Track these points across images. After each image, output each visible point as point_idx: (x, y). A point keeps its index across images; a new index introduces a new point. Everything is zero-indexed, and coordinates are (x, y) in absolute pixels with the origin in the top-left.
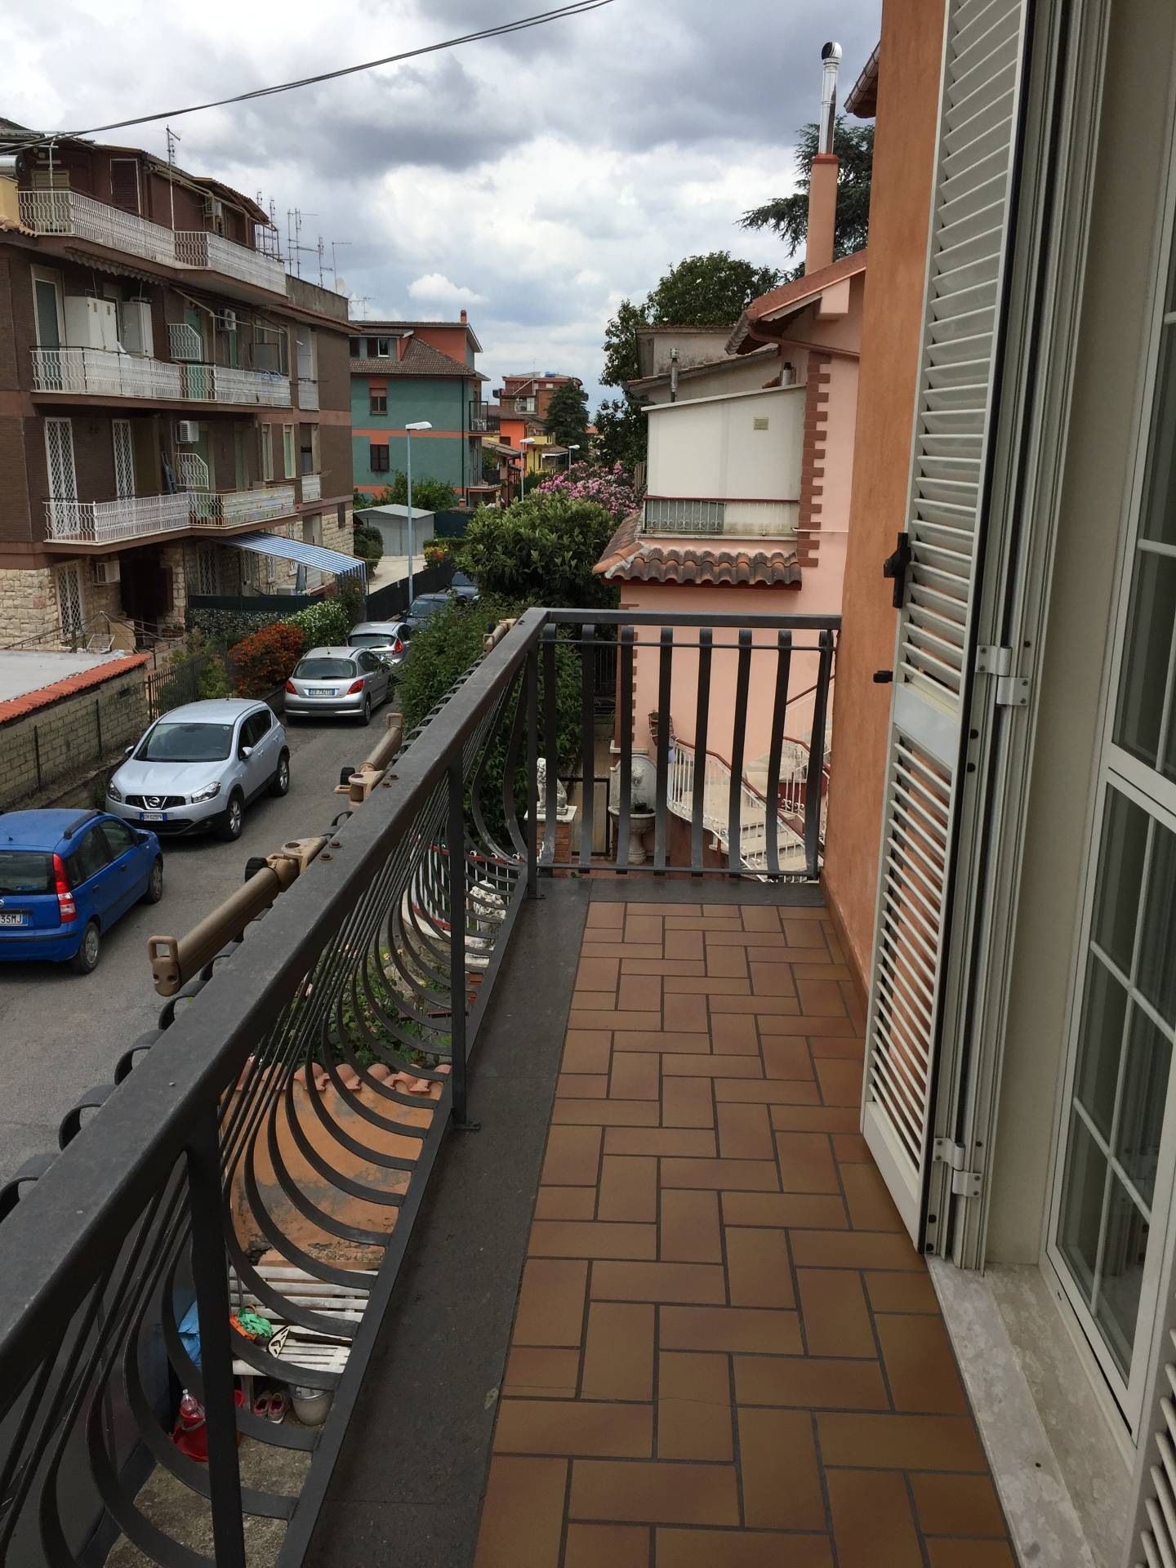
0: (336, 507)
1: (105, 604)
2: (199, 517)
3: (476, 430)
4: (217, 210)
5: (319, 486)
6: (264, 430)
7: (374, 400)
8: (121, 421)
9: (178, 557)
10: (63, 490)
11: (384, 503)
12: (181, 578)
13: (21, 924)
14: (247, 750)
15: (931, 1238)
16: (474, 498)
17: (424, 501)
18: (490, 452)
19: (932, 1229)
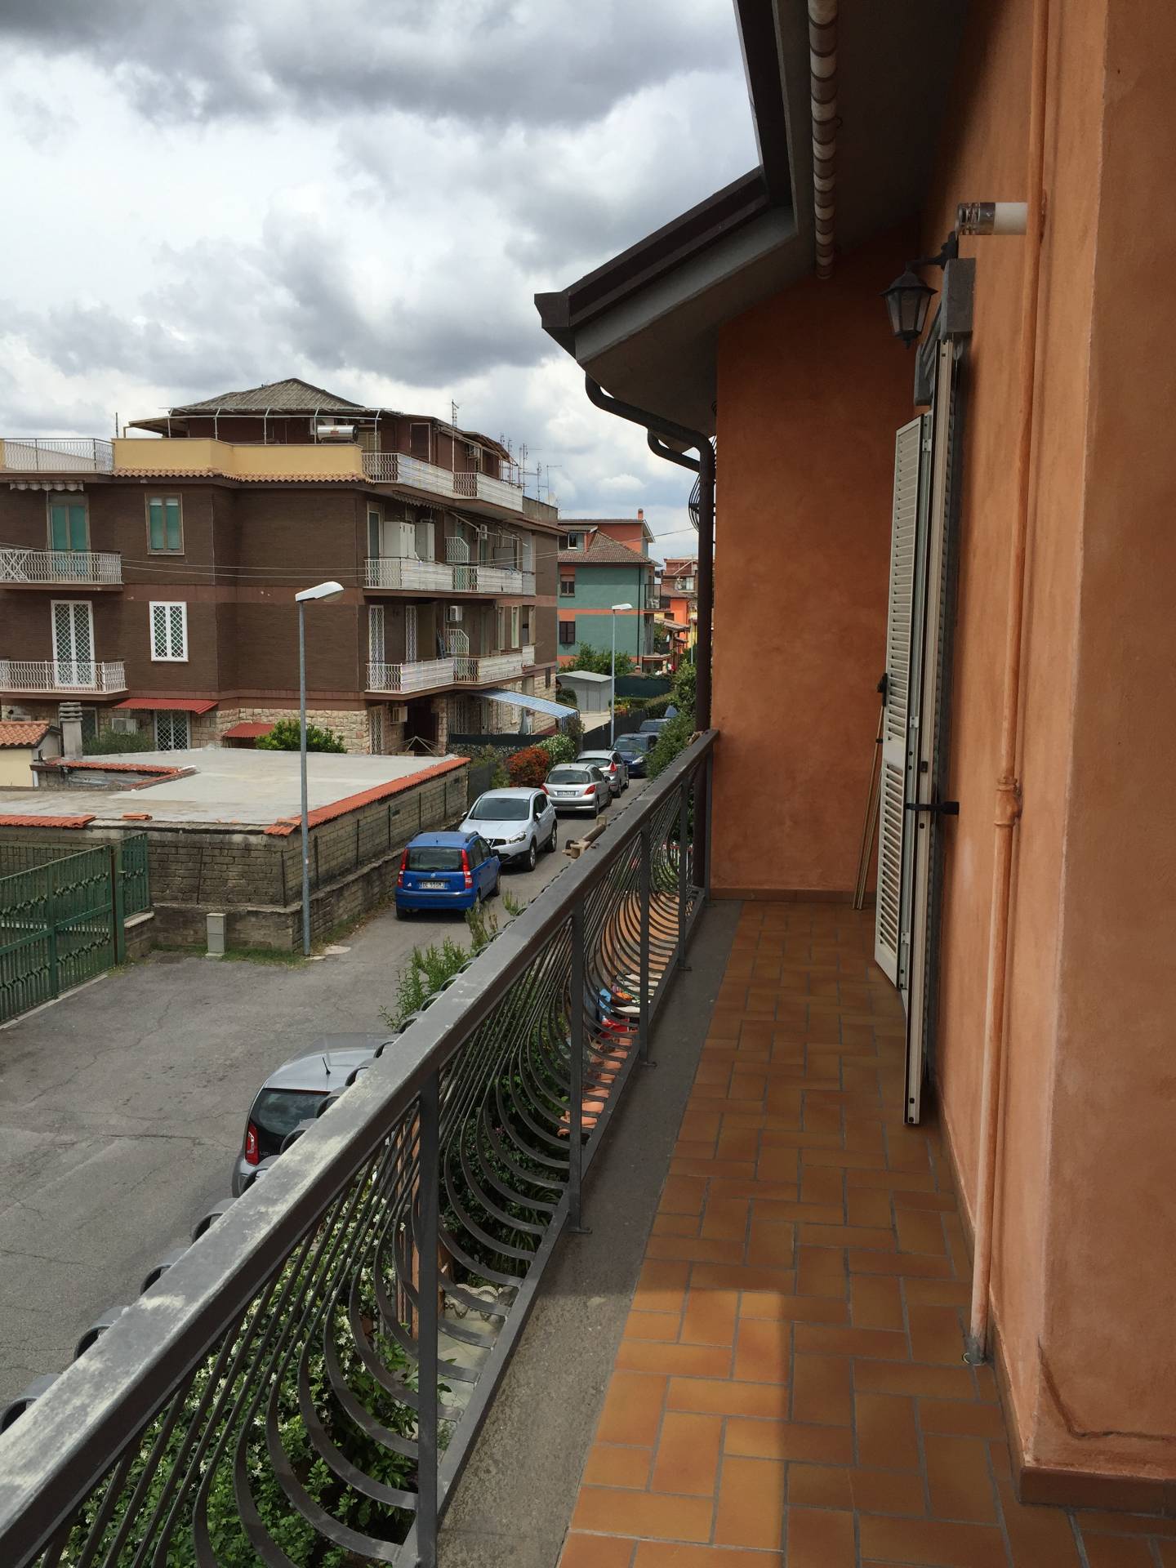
0: (544, 671)
1: (396, 736)
2: (460, 675)
3: (650, 608)
4: (478, 453)
5: (533, 654)
6: (500, 611)
7: (564, 584)
8: (411, 607)
9: (443, 705)
10: (377, 655)
11: (571, 670)
12: (445, 720)
13: (444, 888)
14: (539, 815)
15: (902, 981)
16: (648, 665)
17: (605, 668)
18: (660, 626)
19: (902, 976)
